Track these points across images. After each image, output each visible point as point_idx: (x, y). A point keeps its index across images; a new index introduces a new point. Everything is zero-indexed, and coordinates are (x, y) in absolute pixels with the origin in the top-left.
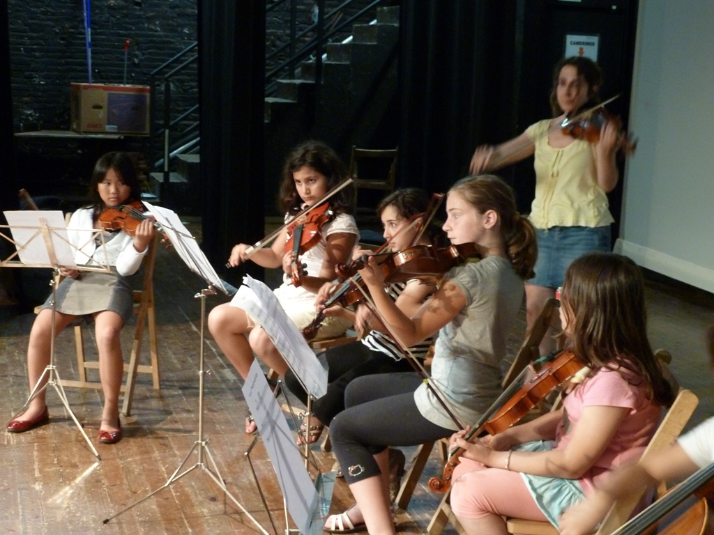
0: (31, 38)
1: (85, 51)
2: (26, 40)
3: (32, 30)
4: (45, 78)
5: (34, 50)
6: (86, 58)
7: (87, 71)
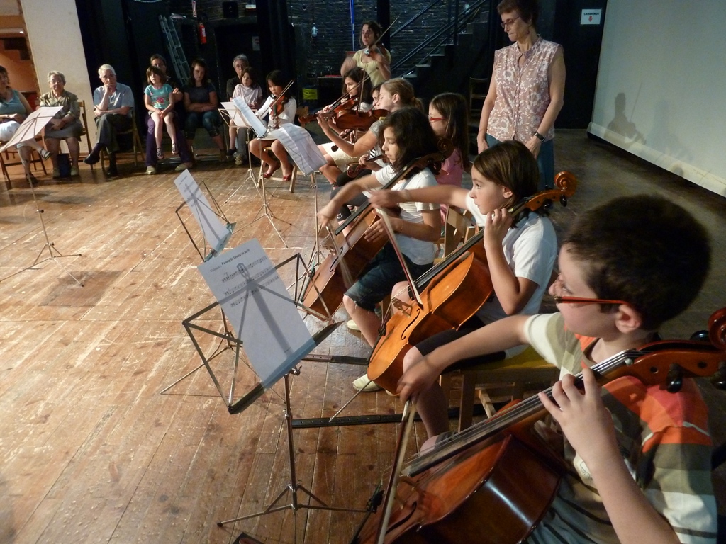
0: (327, 31)
1: (351, 36)
2: (325, 32)
3: (328, 27)
4: (334, 50)
5: (329, 37)
6: (352, 39)
7: (352, 45)
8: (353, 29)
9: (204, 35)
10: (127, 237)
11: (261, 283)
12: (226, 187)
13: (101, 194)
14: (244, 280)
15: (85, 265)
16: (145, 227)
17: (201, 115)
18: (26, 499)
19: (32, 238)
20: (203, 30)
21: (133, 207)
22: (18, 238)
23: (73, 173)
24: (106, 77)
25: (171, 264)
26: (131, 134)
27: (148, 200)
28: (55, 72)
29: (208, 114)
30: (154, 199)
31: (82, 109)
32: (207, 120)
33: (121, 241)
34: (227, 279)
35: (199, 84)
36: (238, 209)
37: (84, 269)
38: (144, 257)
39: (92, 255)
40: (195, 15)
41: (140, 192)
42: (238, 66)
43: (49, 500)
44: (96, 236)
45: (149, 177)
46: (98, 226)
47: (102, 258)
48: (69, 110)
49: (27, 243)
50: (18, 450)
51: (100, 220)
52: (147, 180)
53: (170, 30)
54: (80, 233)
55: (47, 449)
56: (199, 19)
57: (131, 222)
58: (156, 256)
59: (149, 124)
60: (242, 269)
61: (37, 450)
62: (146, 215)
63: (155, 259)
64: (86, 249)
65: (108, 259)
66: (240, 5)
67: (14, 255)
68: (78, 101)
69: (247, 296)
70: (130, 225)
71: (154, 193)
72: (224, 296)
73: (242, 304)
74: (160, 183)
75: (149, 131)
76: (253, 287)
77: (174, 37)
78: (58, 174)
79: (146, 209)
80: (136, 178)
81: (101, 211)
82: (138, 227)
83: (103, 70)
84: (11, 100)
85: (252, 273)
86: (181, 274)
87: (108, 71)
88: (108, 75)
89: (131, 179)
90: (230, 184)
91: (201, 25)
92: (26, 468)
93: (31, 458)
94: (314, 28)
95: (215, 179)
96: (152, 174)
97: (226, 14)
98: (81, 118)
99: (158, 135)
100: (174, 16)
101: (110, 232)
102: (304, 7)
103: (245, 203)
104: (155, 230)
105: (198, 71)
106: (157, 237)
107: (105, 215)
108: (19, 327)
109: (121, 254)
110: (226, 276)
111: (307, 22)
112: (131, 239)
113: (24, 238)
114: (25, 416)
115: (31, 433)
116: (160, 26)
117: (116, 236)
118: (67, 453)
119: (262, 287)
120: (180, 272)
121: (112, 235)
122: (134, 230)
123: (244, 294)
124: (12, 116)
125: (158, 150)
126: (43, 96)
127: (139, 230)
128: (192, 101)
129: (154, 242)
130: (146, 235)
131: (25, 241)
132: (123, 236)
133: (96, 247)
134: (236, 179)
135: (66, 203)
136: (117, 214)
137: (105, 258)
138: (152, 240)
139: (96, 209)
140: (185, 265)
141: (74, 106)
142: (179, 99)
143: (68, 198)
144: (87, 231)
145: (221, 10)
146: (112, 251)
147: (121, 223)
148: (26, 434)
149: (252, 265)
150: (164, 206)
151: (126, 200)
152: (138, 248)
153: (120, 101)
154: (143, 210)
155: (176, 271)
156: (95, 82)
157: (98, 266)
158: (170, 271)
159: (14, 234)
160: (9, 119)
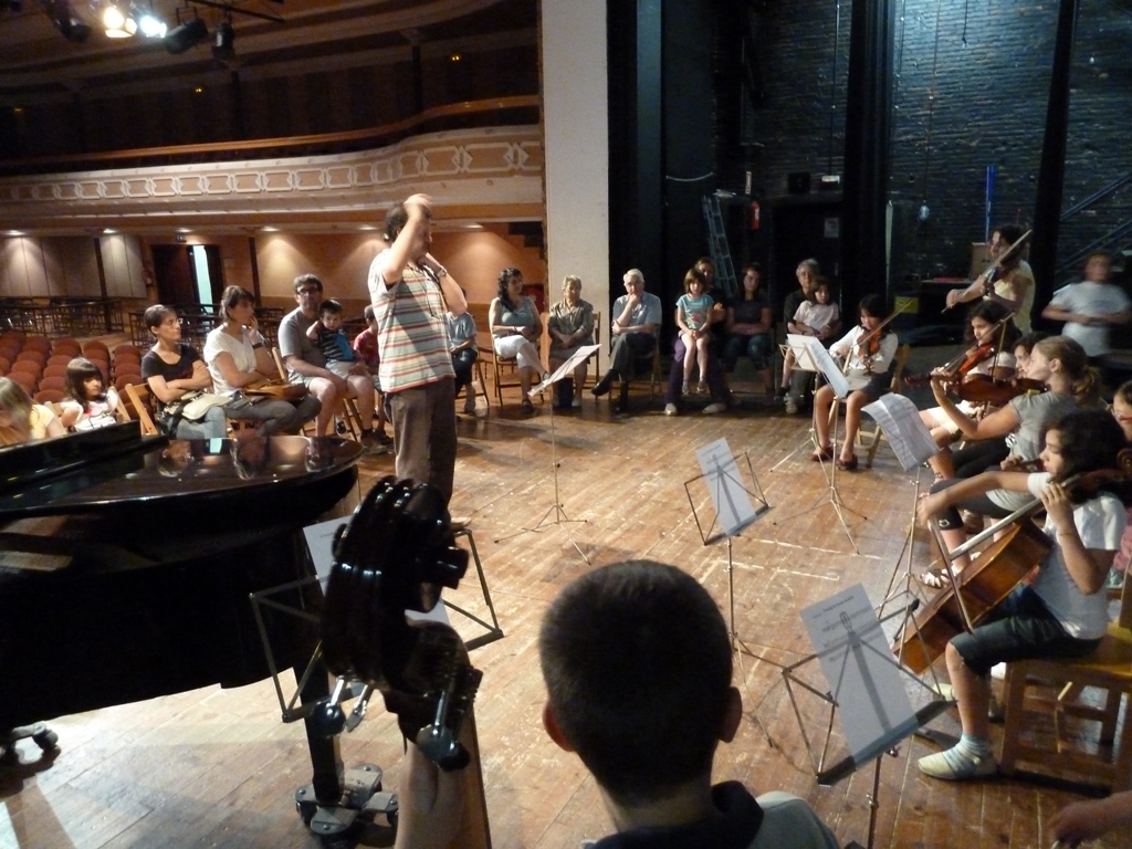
0: (945, 212)
2: (942, 213)
3: (947, 206)
4: (953, 239)
5: (947, 220)
8: (989, 209)
9: (757, 217)
10: (641, 504)
11: (864, 638)
12: (771, 446)
13: (608, 439)
14: (845, 632)
15: (592, 536)
16: (663, 493)
17: (746, 339)
18: (536, 817)
19: (530, 488)
20: (757, 211)
21: (649, 462)
22: (515, 486)
23: (575, 404)
24: (630, 284)
25: (696, 553)
26: (652, 359)
27: (667, 455)
28: (572, 276)
29: (756, 339)
30: (673, 454)
31: (596, 322)
32: (754, 348)
33: (634, 509)
34: (828, 628)
35: (749, 297)
36: (788, 483)
37: (589, 541)
38: (662, 536)
39: (599, 524)
40: (748, 191)
41: (656, 440)
42: (804, 274)
43: (559, 825)
44: (603, 498)
45: (668, 418)
46: (606, 483)
47: (612, 529)
48: (581, 324)
49: (526, 494)
50: (525, 757)
51: (608, 474)
52: (664, 423)
53: (713, 214)
54: (584, 491)
55: (555, 764)
56: (753, 197)
57: (645, 483)
58: (677, 537)
59: (678, 348)
60: (845, 619)
61: (544, 761)
62: (664, 476)
63: (676, 542)
64: (592, 514)
65: (618, 532)
66: (814, 176)
67: (511, 508)
68: (593, 312)
69: (847, 652)
70: (644, 487)
71: (675, 444)
72: (822, 649)
73: (842, 659)
74: (684, 430)
75: (677, 357)
76: (855, 643)
77: (718, 224)
78: (557, 403)
79: (665, 467)
80: (652, 418)
81: (609, 462)
82: (655, 492)
83: (628, 277)
84: (523, 309)
85: (856, 625)
86: (710, 570)
87: (634, 277)
88: (635, 281)
89: (646, 420)
90: (777, 442)
91: (755, 204)
92: (535, 780)
93: (539, 769)
94: (924, 209)
95: (757, 432)
96: (672, 415)
97: (793, 188)
98: (594, 335)
99: (688, 364)
100: (720, 194)
101: (620, 493)
102: (912, 178)
103: (799, 476)
104: (676, 499)
105: (751, 278)
106: (679, 510)
107: (614, 470)
108: (521, 604)
109: (634, 528)
110: (826, 626)
111: (914, 199)
112: (646, 508)
113: (522, 487)
114: (532, 717)
115: (538, 739)
116: (701, 209)
117: (628, 501)
118: (577, 775)
119: (864, 643)
120: (709, 565)
121: (622, 499)
122: (650, 496)
123: (845, 647)
124: (520, 329)
125: (685, 383)
126: (555, 306)
127: (655, 497)
128: (738, 320)
129: (676, 517)
130: (665, 505)
131: (523, 492)
132: (636, 502)
133: (604, 513)
134: (787, 436)
135: (568, 446)
136: (628, 469)
137: (615, 529)
138: (672, 514)
139: (603, 459)
140: (715, 557)
141: (588, 318)
142: (720, 318)
143: (569, 439)
144: (593, 488)
145: (785, 184)
146: (623, 522)
147: (634, 483)
148: (533, 740)
149: (855, 616)
150: (687, 465)
151: (640, 451)
152: (655, 522)
153: (645, 315)
154: (661, 468)
155: (702, 564)
156: (616, 289)
157: (608, 540)
158: (696, 562)
159: (510, 480)
160: (516, 333)
